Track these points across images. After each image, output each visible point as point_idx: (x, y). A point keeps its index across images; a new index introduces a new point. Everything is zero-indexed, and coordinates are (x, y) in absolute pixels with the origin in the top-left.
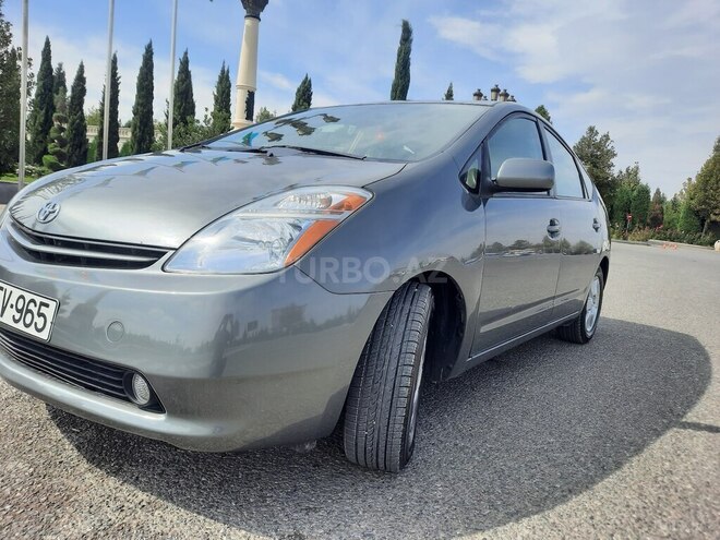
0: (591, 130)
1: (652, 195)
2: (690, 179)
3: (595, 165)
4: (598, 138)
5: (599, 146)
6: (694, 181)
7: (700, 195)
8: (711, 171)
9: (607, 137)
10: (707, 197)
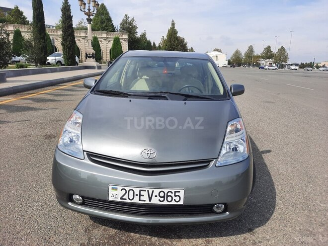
0: (126, 16)
1: (152, 44)
2: (163, 37)
3: (130, 32)
4: (130, 20)
5: (130, 24)
6: (166, 38)
7: (169, 44)
8: (172, 34)
9: (133, 20)
10: (171, 45)
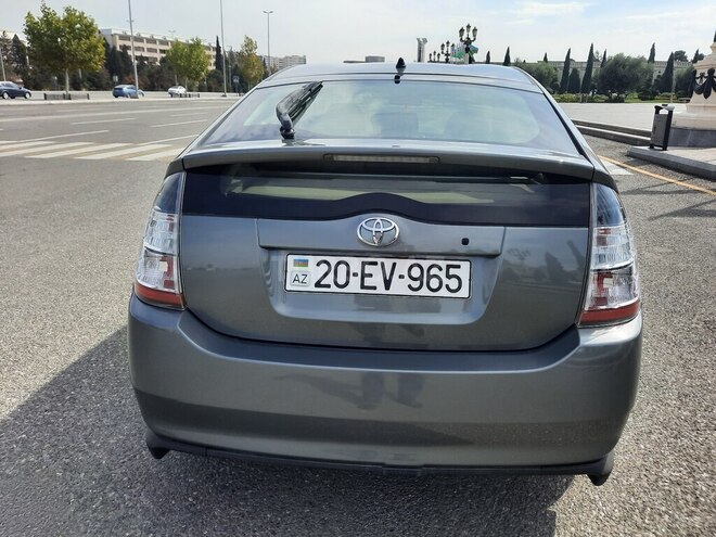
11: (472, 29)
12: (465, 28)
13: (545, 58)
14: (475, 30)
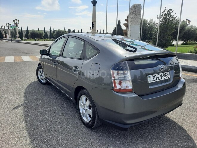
11: (17, 20)
12: (15, 20)
13: (39, 29)
14: (18, 21)
